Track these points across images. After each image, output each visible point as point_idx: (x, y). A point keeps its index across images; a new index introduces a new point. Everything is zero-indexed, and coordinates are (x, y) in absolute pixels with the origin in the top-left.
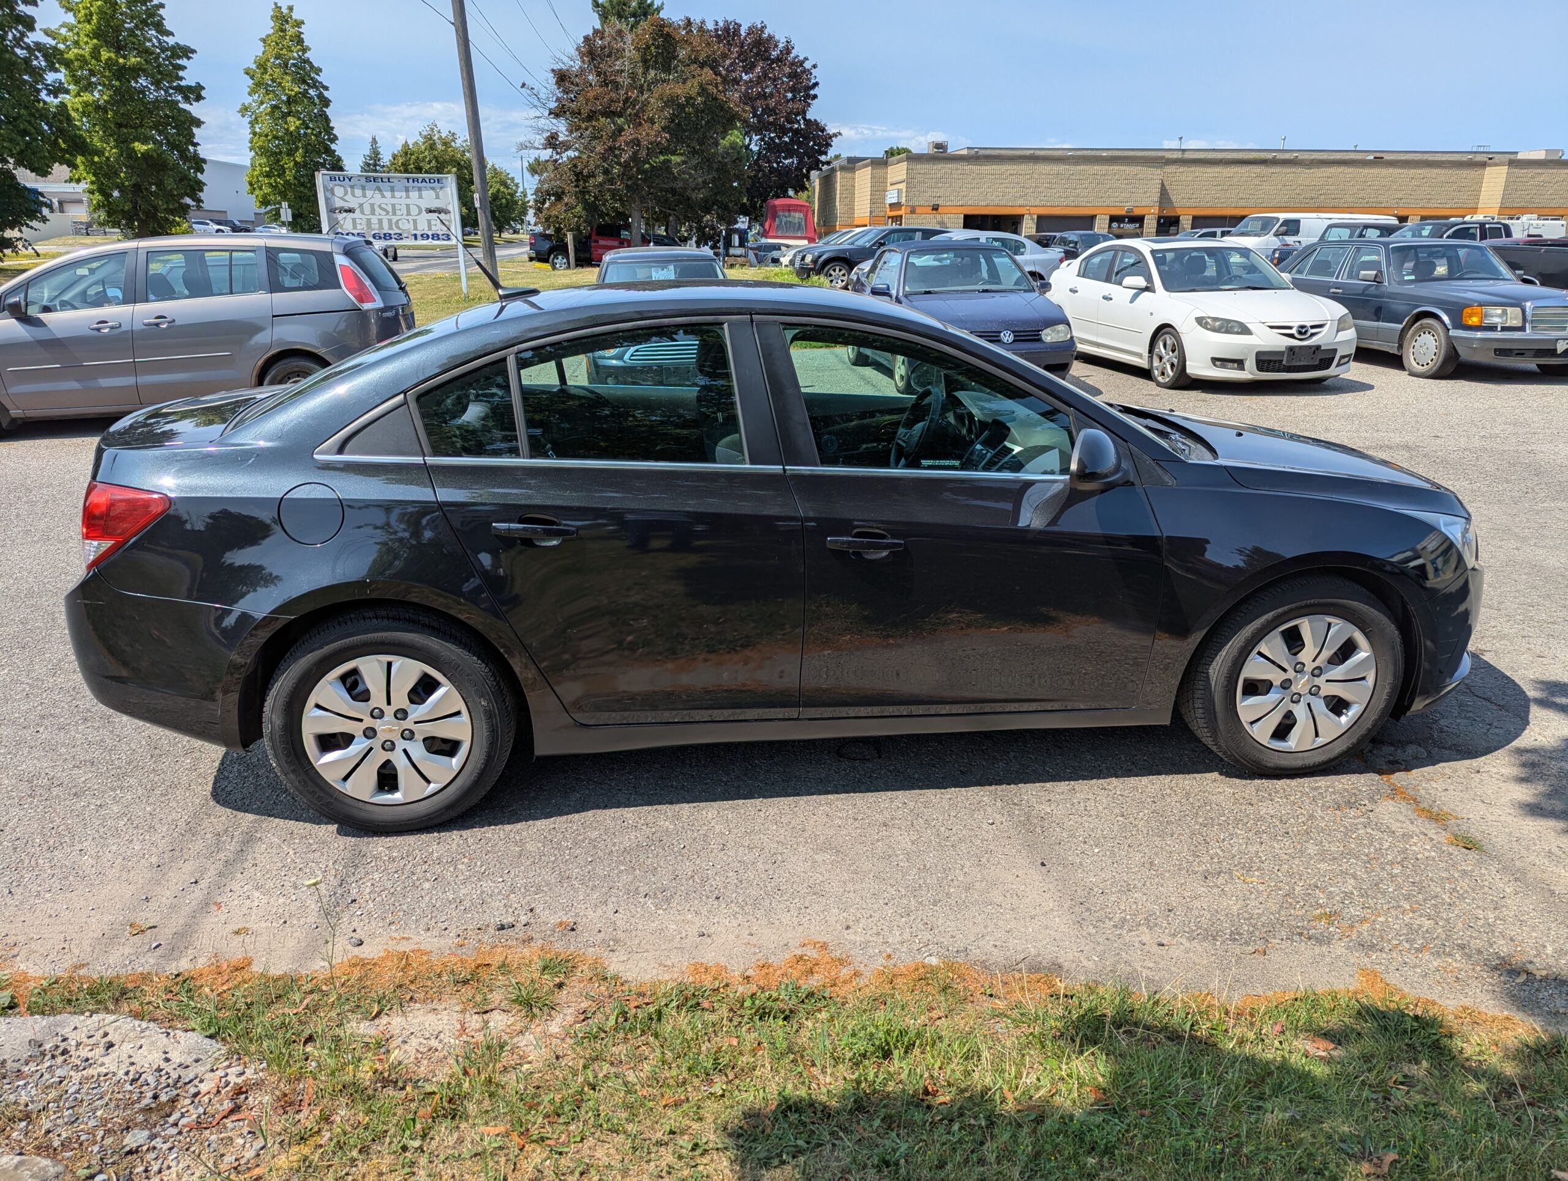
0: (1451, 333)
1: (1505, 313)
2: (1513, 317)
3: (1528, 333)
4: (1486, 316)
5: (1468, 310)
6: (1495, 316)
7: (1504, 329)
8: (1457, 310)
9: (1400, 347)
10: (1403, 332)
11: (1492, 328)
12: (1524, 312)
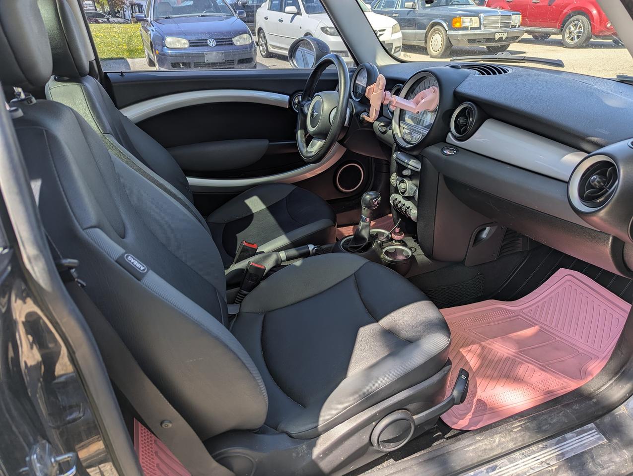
0: (448, 32)
1: (471, 20)
2: (475, 22)
3: (483, 31)
4: (463, 22)
5: (455, 20)
6: (467, 22)
7: (472, 29)
8: (450, 20)
9: (426, 42)
10: (427, 34)
11: (466, 29)
12: (480, 19)
